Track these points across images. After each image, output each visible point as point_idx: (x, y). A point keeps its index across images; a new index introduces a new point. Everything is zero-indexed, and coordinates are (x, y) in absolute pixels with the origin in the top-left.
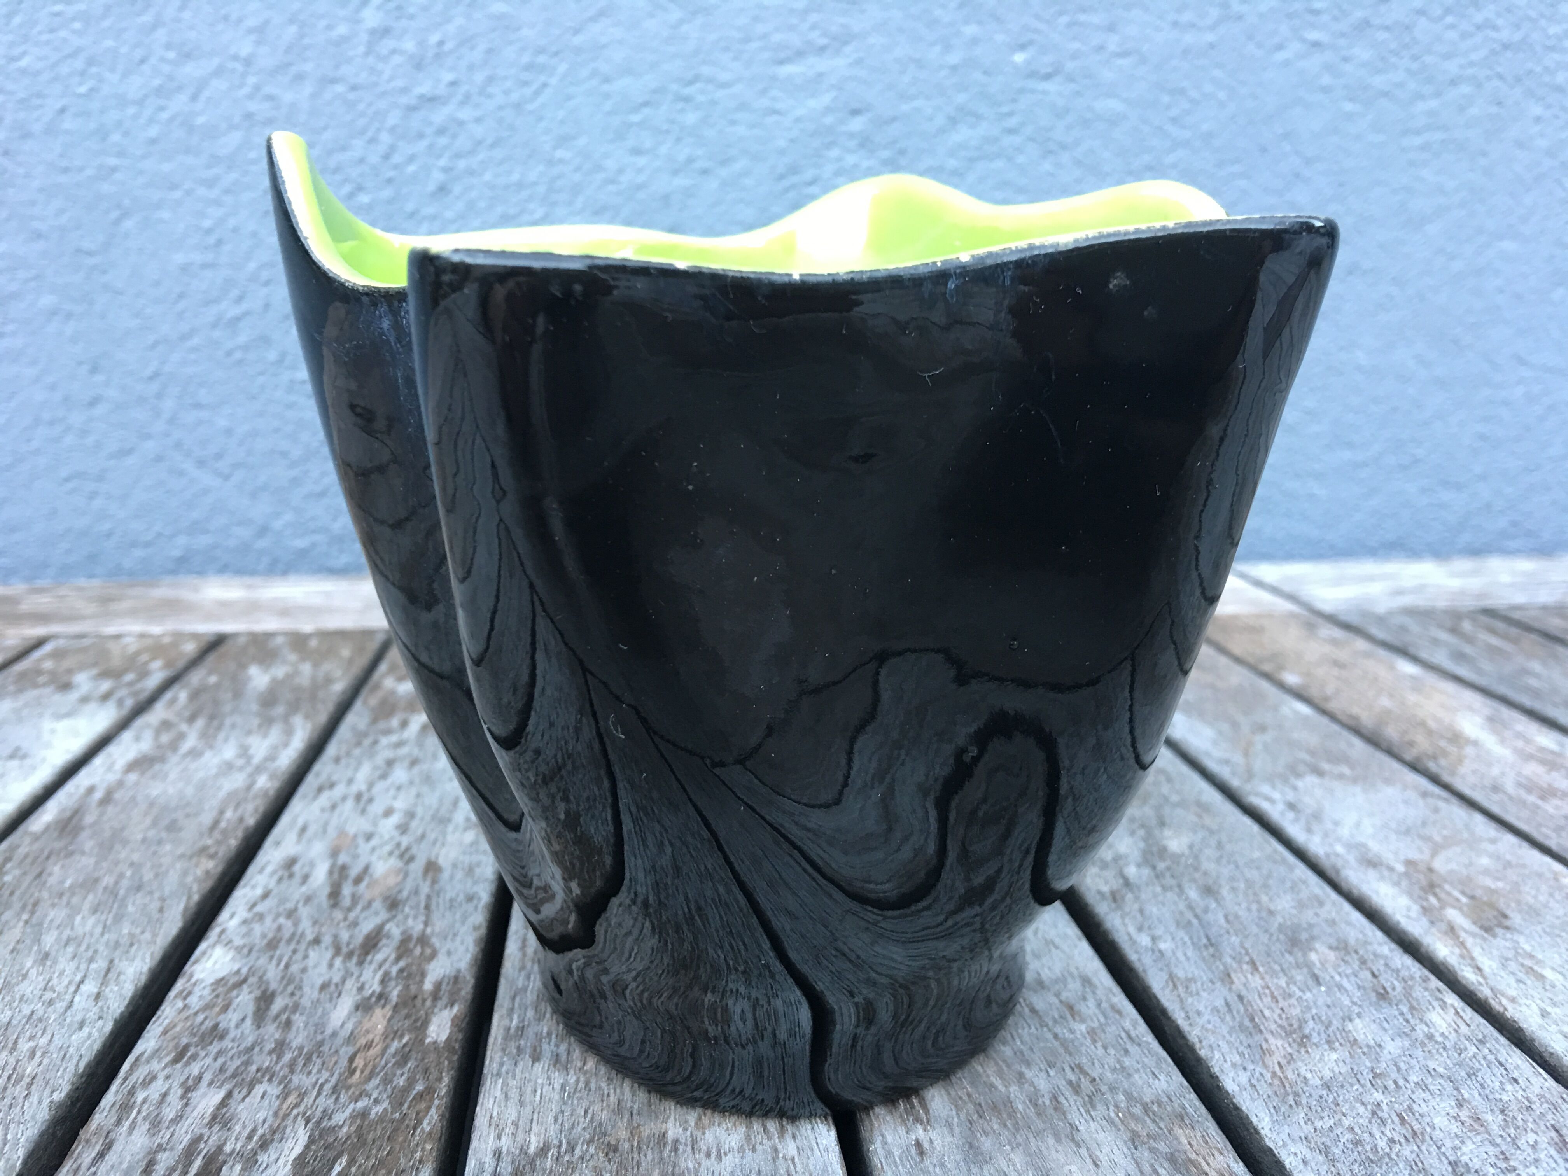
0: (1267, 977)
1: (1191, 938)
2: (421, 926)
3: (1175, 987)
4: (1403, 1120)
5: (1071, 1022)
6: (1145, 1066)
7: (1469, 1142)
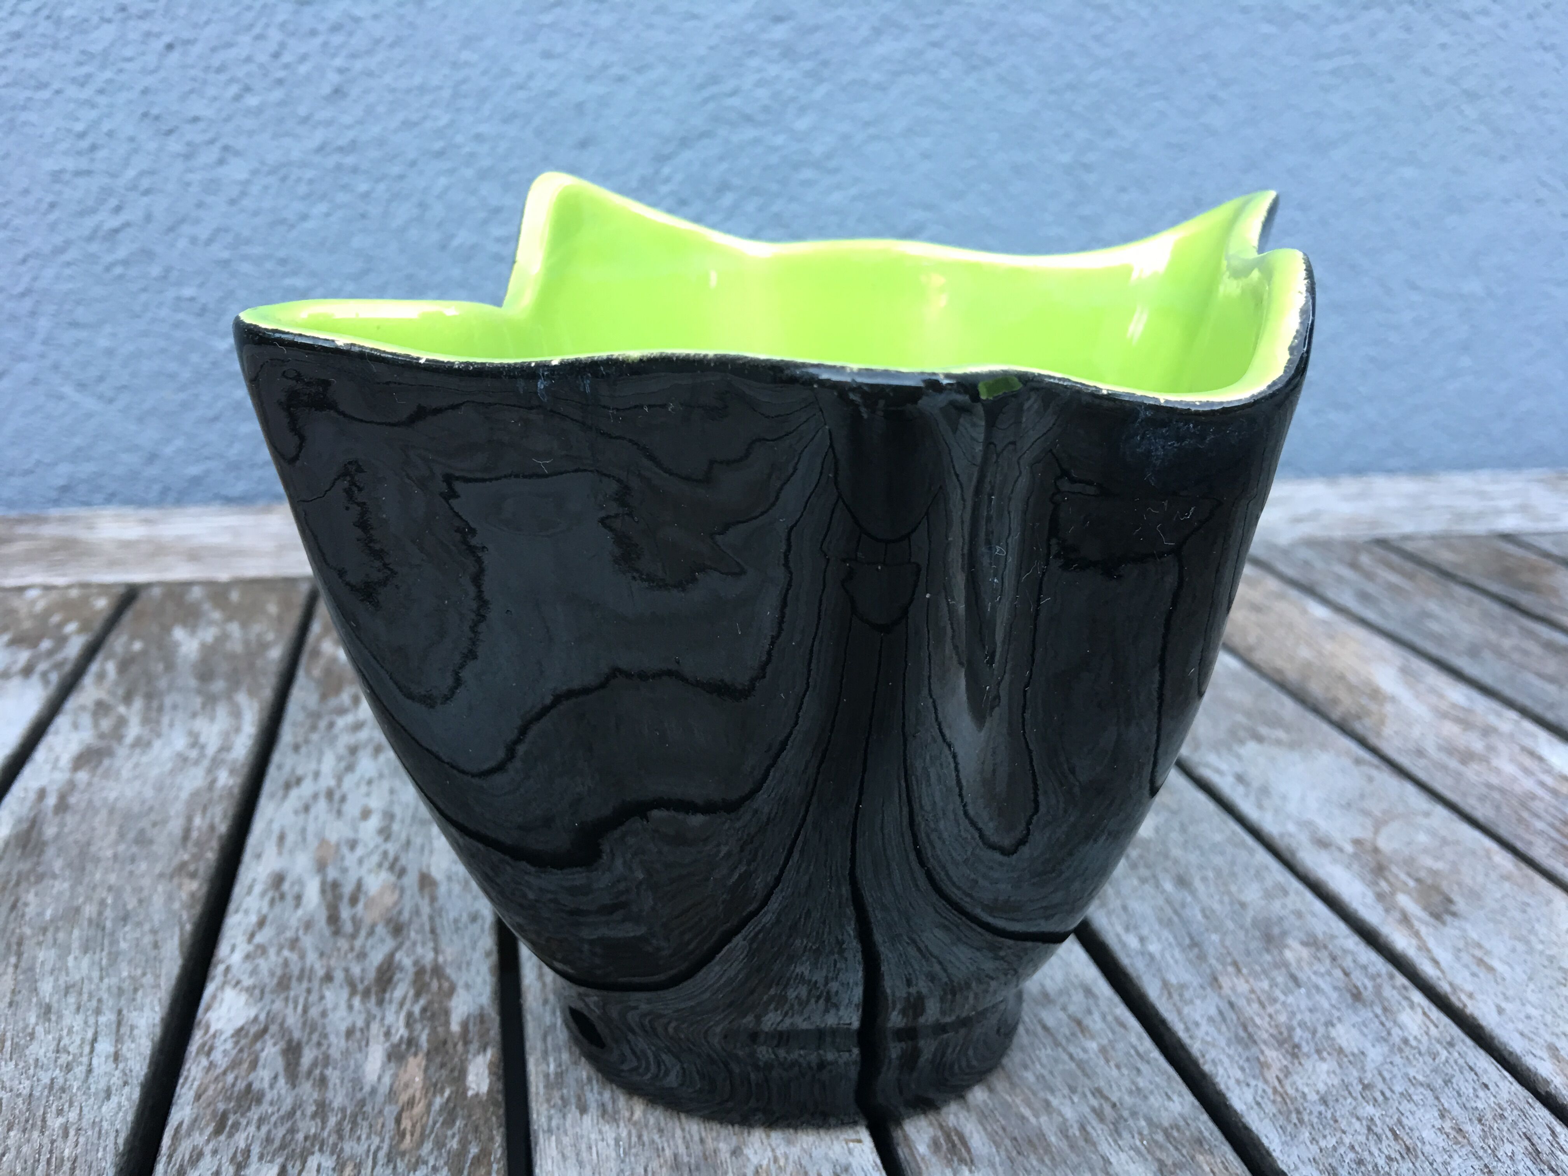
0: (1251, 980)
1: (1175, 937)
2: (431, 955)
3: (1170, 996)
4: (1396, 1137)
5: (1082, 1039)
6: (1158, 1086)
7: (1456, 1156)
